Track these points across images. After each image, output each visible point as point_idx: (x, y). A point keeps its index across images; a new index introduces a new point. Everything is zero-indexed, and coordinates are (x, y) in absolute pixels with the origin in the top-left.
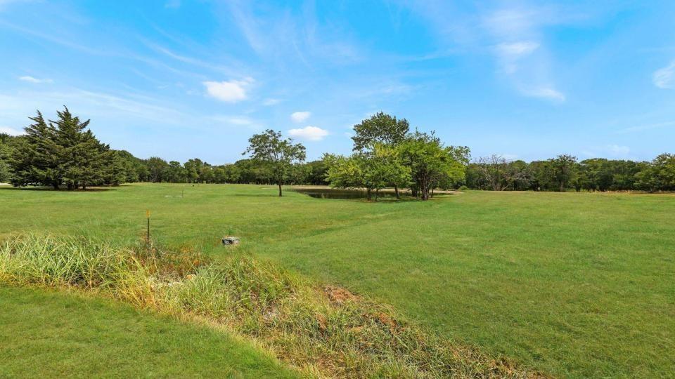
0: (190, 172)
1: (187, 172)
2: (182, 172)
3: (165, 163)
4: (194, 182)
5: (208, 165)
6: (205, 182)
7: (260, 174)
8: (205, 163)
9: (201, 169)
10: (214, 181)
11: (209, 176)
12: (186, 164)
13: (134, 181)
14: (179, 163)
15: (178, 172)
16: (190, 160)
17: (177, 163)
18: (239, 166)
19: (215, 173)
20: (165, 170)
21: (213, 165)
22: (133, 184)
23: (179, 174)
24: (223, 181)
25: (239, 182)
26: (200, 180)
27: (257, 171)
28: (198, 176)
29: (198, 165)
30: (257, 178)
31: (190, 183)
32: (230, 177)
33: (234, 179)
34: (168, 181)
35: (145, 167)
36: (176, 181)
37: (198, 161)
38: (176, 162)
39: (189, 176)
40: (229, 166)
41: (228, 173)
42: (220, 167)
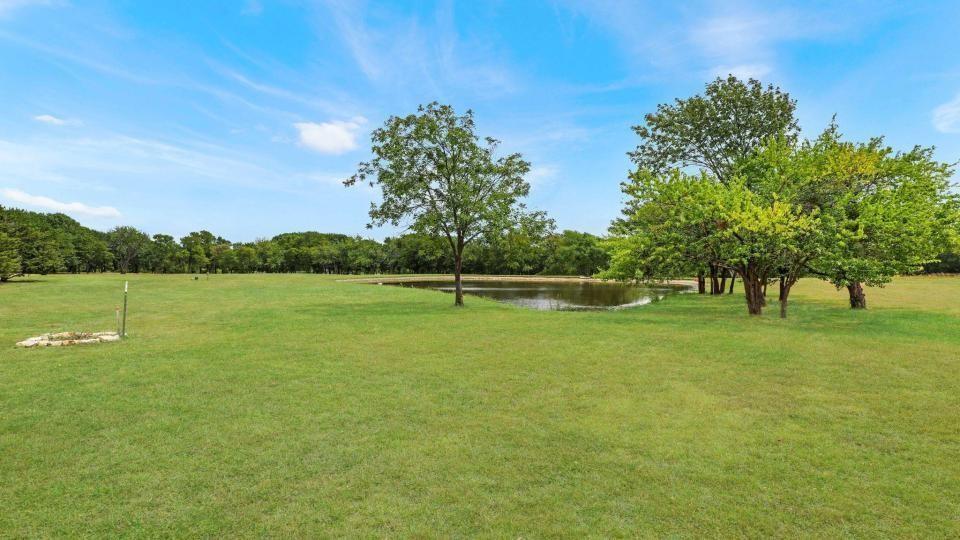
0: (192, 253)
1: (188, 254)
2: (178, 254)
3: (144, 238)
4: (201, 272)
5: (224, 241)
6: (219, 270)
7: (319, 257)
8: (220, 238)
9: (213, 250)
10: (238, 269)
11: (228, 261)
12: (185, 240)
13: (53, 270)
14: (171, 238)
15: (169, 255)
16: (192, 234)
17: (168, 239)
18: (281, 243)
19: (238, 255)
20: (144, 251)
21: (233, 242)
22: (49, 277)
23: (171, 258)
24: (252, 269)
25: (282, 269)
26: (212, 268)
27: (314, 251)
28: (207, 260)
29: (207, 241)
30: (314, 262)
31: (193, 272)
32: (265, 261)
33: (273, 266)
34: (153, 270)
35: (105, 245)
36: (165, 271)
37: (206, 236)
38: (166, 237)
39: (191, 260)
40: (263, 244)
41: (263, 256)
42: (248, 245)
